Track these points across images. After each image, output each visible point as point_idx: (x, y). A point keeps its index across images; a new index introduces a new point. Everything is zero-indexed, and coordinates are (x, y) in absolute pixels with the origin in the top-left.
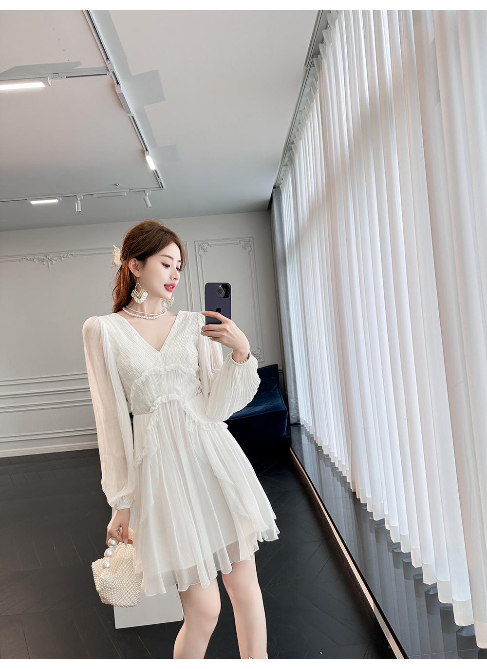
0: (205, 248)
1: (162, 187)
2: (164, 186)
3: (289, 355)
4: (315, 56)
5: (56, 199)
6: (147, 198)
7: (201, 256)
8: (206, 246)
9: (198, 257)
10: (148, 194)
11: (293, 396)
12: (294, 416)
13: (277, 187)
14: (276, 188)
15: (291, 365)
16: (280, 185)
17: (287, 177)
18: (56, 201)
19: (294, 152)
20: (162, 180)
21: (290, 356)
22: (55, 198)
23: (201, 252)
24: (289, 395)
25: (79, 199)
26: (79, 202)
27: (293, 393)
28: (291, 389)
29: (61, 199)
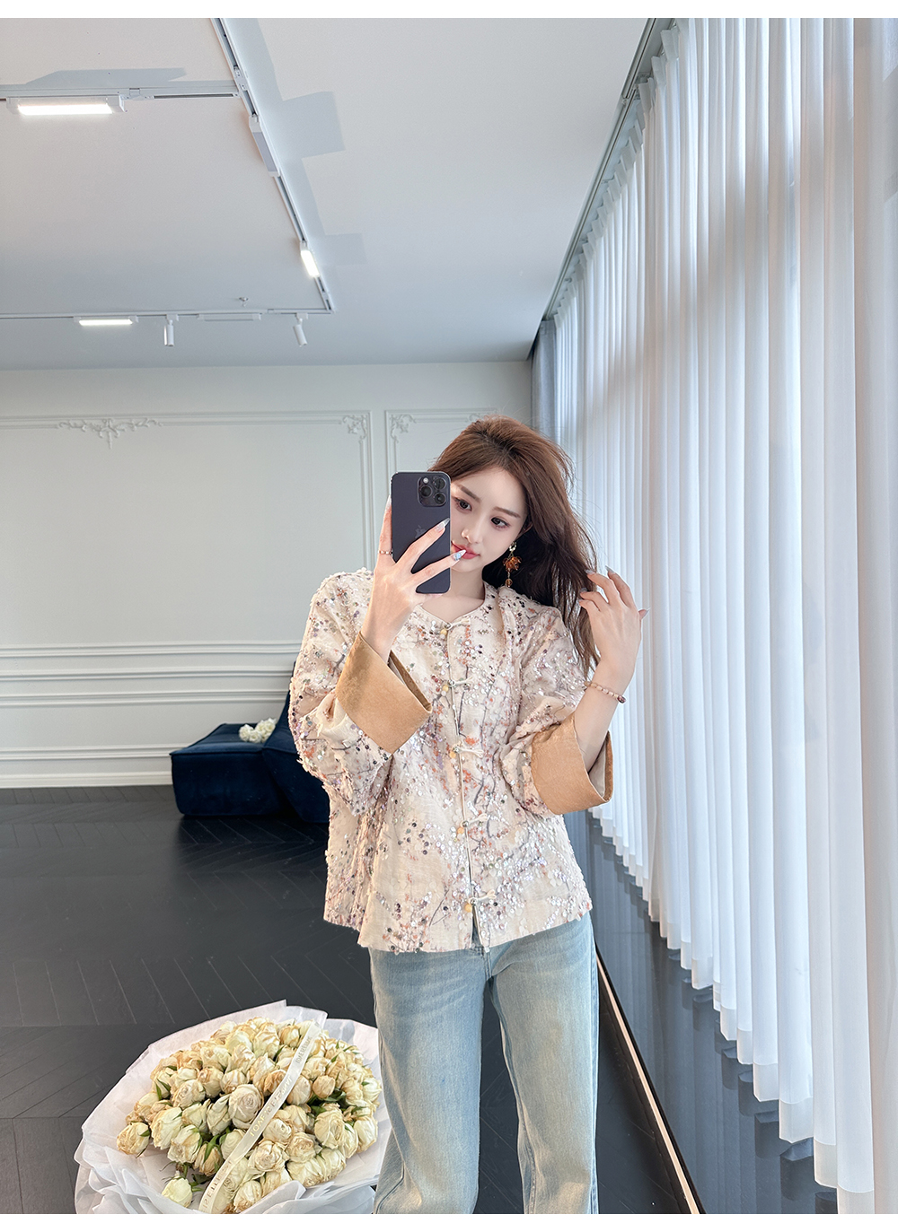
0: (404, 424)
1: (330, 308)
2: (333, 306)
4: (642, 79)
5: (127, 318)
6: (299, 327)
7: (395, 438)
8: (406, 420)
9: (390, 441)
10: (301, 320)
13: (550, 319)
14: (548, 321)
16: (555, 316)
17: (569, 303)
18: (127, 322)
19: (587, 259)
20: (329, 296)
22: (125, 317)
23: (396, 431)
25: (171, 321)
26: (171, 328)
29: (137, 319)
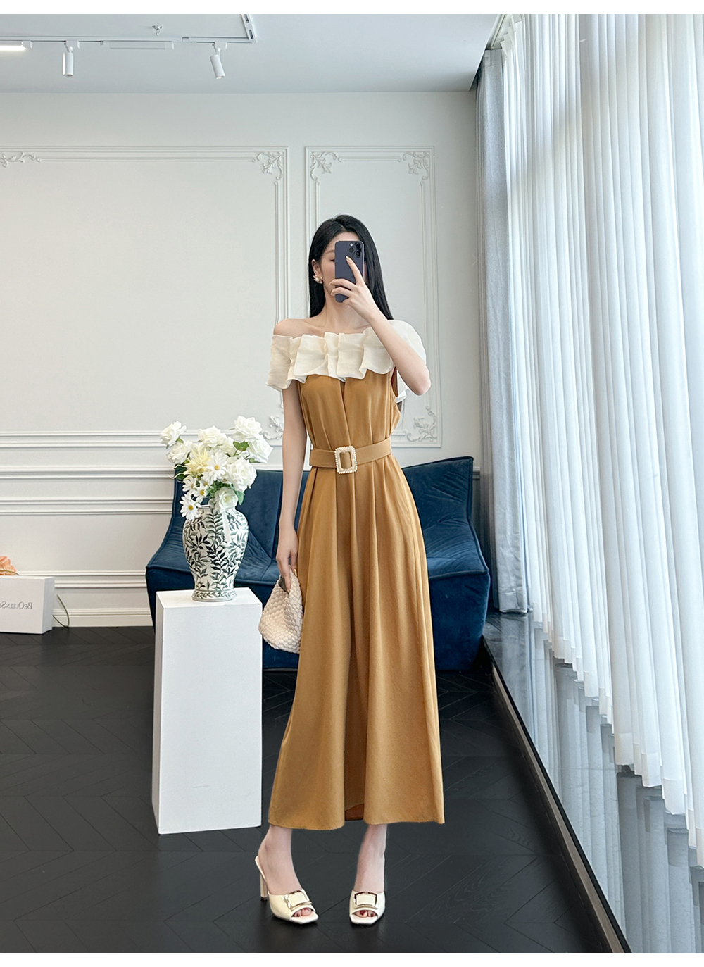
0: (327, 163)
1: (252, 37)
2: (255, 36)
3: (502, 438)
5: (20, 44)
6: (217, 57)
7: (315, 180)
8: (328, 158)
9: (310, 183)
10: (219, 50)
11: (509, 541)
12: (509, 594)
15: (507, 461)
18: (20, 49)
20: (253, 25)
21: (506, 439)
22: (18, 42)
23: (317, 171)
24: (499, 537)
25: (71, 48)
26: (71, 55)
27: (509, 533)
28: (504, 522)
29: (32, 45)
